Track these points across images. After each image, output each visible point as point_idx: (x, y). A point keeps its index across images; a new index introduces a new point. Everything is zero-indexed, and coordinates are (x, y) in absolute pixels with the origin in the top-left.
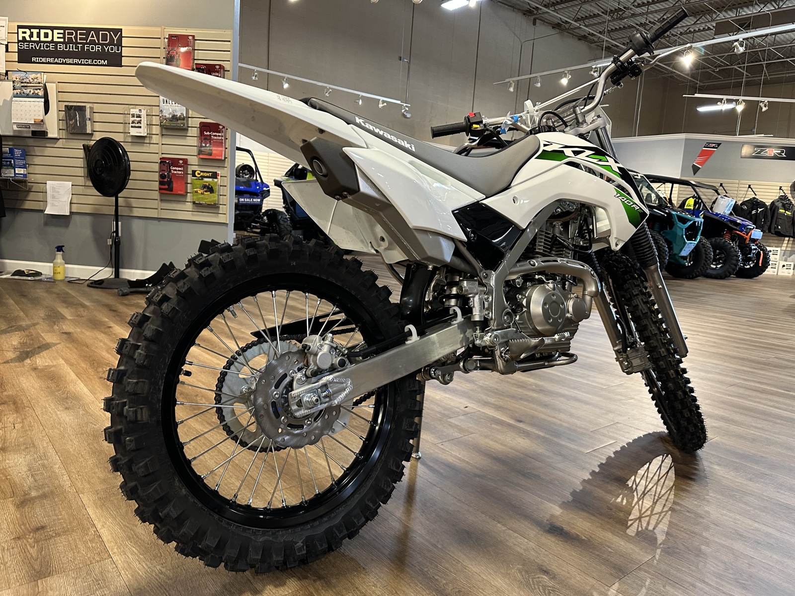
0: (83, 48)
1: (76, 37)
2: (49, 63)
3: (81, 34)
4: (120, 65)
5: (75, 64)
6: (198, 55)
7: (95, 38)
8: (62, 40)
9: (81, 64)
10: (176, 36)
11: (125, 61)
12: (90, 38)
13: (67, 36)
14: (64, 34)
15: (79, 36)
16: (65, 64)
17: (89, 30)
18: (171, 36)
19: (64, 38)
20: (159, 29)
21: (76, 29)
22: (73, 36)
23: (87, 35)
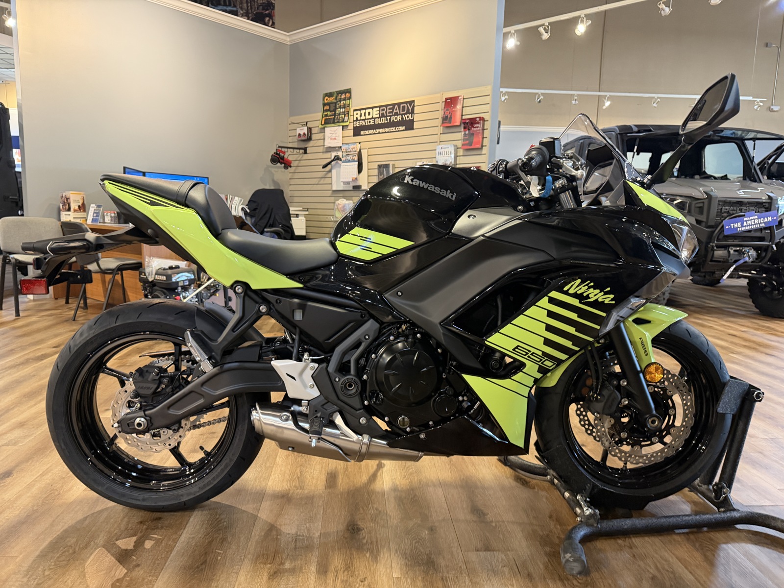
0: (390, 119)
1: (386, 112)
2: (370, 134)
3: (390, 109)
4: (412, 129)
5: (386, 132)
6: (466, 111)
7: (398, 111)
8: (378, 116)
9: (389, 132)
10: (450, 98)
11: (416, 125)
12: (395, 111)
13: (381, 112)
14: (379, 111)
15: (388, 111)
16: (380, 133)
17: (394, 105)
18: (447, 99)
19: (379, 114)
20: (439, 95)
21: (386, 106)
22: (384, 112)
23: (393, 109)
